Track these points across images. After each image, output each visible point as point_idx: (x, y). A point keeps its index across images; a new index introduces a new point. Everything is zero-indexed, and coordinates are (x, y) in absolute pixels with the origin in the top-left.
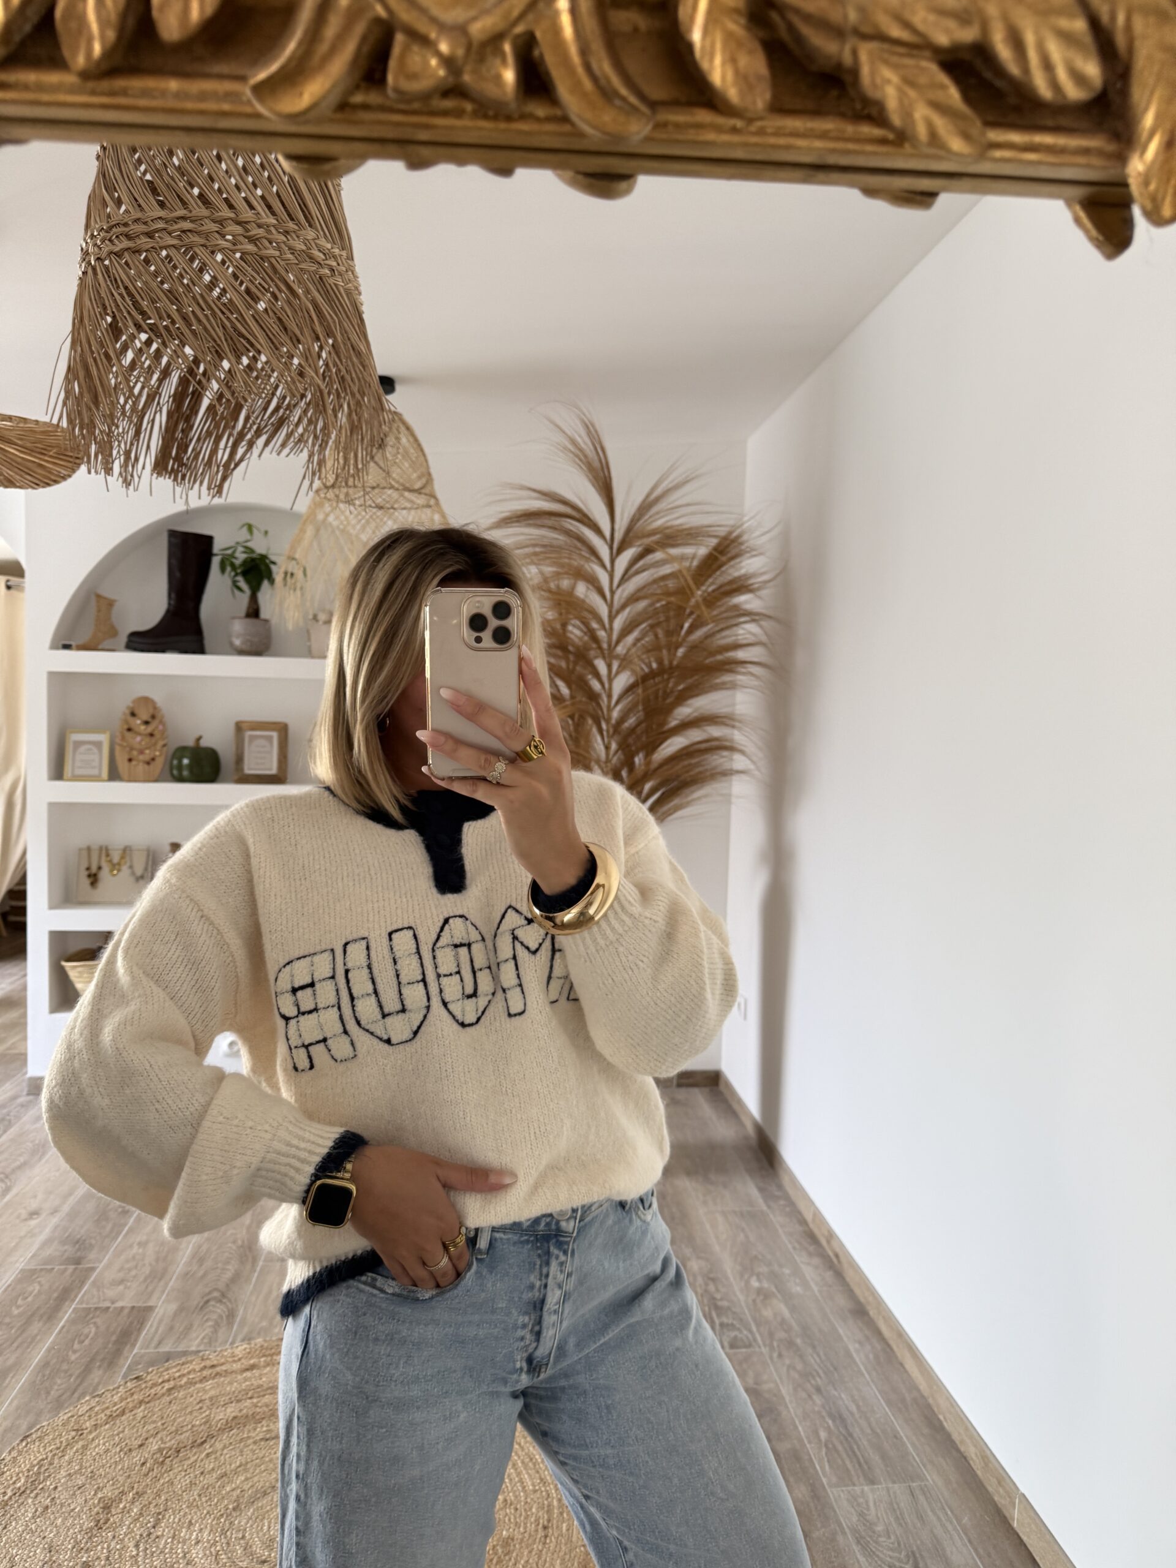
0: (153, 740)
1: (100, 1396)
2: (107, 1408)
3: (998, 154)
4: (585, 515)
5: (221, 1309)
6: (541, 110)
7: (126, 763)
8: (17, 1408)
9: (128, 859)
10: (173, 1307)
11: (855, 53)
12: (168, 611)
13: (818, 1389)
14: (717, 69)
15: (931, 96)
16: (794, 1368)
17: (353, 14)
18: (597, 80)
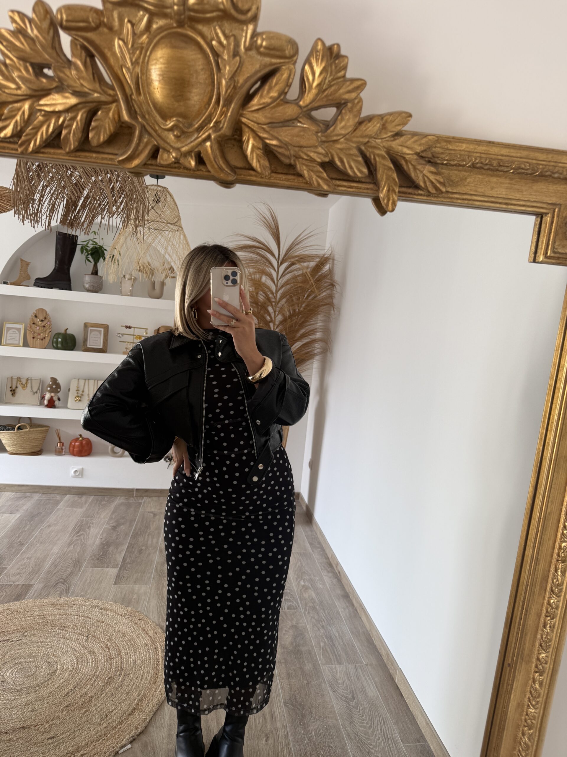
0: (45, 329)
6: (202, 169)
7: (32, 339)
9: (30, 383)
10: (41, 585)
11: (295, 161)
12: (55, 269)
13: (323, 627)
14: (255, 163)
15: (318, 174)
16: (314, 618)
17: (148, 143)
18: (218, 165)
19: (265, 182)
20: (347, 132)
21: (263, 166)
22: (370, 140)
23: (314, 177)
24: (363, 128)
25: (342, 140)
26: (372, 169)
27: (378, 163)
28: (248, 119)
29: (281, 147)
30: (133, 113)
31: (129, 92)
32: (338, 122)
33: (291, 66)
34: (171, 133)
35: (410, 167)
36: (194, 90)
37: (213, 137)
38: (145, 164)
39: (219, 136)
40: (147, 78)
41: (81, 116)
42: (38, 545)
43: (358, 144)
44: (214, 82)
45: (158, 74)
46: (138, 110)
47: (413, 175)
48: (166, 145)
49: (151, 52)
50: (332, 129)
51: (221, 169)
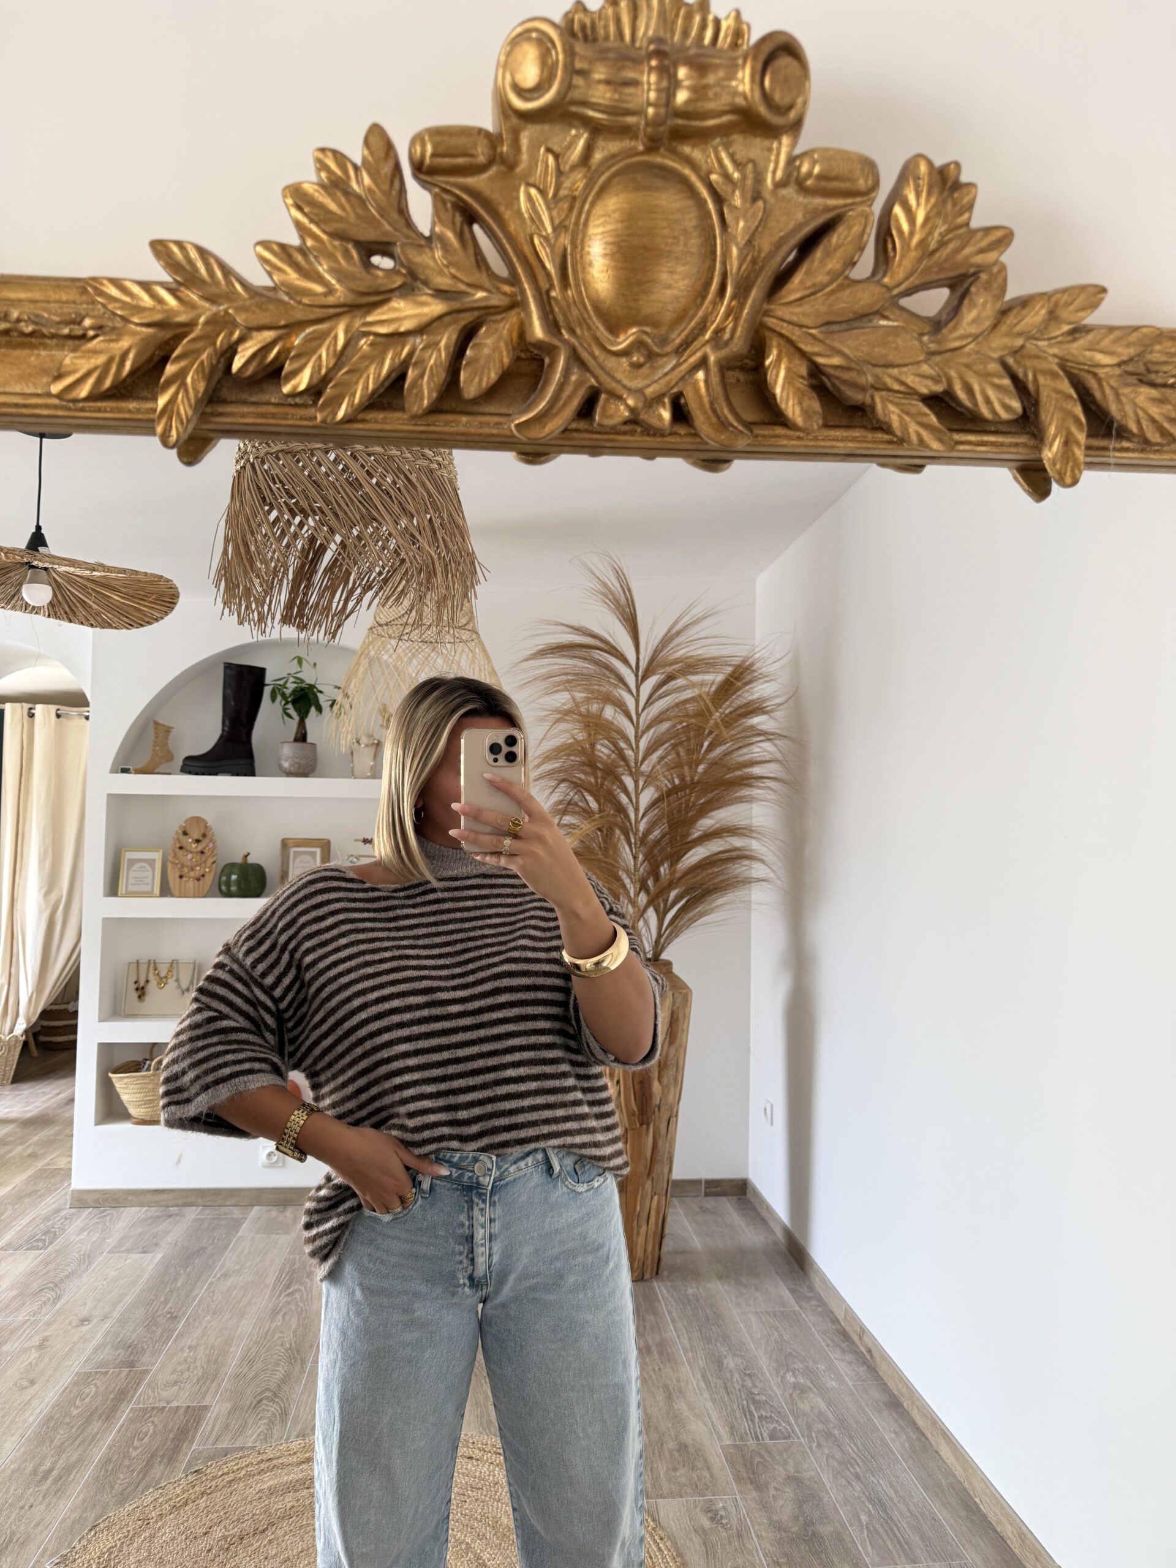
0: (204, 857)
1: (163, 1488)
2: (171, 1499)
3: (961, 447)
4: (613, 647)
5: (273, 1408)
6: (682, 430)
7: (178, 879)
8: (84, 1501)
9: (175, 972)
10: (228, 1406)
11: (872, 397)
12: (221, 737)
13: (857, 1476)
14: (792, 408)
15: (919, 419)
16: (833, 1457)
17: (579, 385)
18: (718, 417)
19: (806, 446)
20: (981, 330)
21: (808, 414)
22: (1028, 345)
23: (913, 428)
24: (1011, 319)
25: (972, 346)
26: (1028, 400)
27: (1041, 389)
28: (782, 320)
29: (849, 369)
30: (552, 325)
31: (544, 284)
32: (964, 309)
33: (867, 209)
34: (624, 360)
35: (1108, 391)
36: (680, 269)
37: (712, 358)
38: (565, 430)
39: (726, 358)
40: (584, 252)
41: (446, 339)
42: (208, 1318)
43: (1000, 353)
44: (714, 252)
45: (607, 243)
46: (560, 318)
47: (1113, 409)
48: (614, 385)
49: (593, 204)
50: (951, 325)
51: (723, 425)
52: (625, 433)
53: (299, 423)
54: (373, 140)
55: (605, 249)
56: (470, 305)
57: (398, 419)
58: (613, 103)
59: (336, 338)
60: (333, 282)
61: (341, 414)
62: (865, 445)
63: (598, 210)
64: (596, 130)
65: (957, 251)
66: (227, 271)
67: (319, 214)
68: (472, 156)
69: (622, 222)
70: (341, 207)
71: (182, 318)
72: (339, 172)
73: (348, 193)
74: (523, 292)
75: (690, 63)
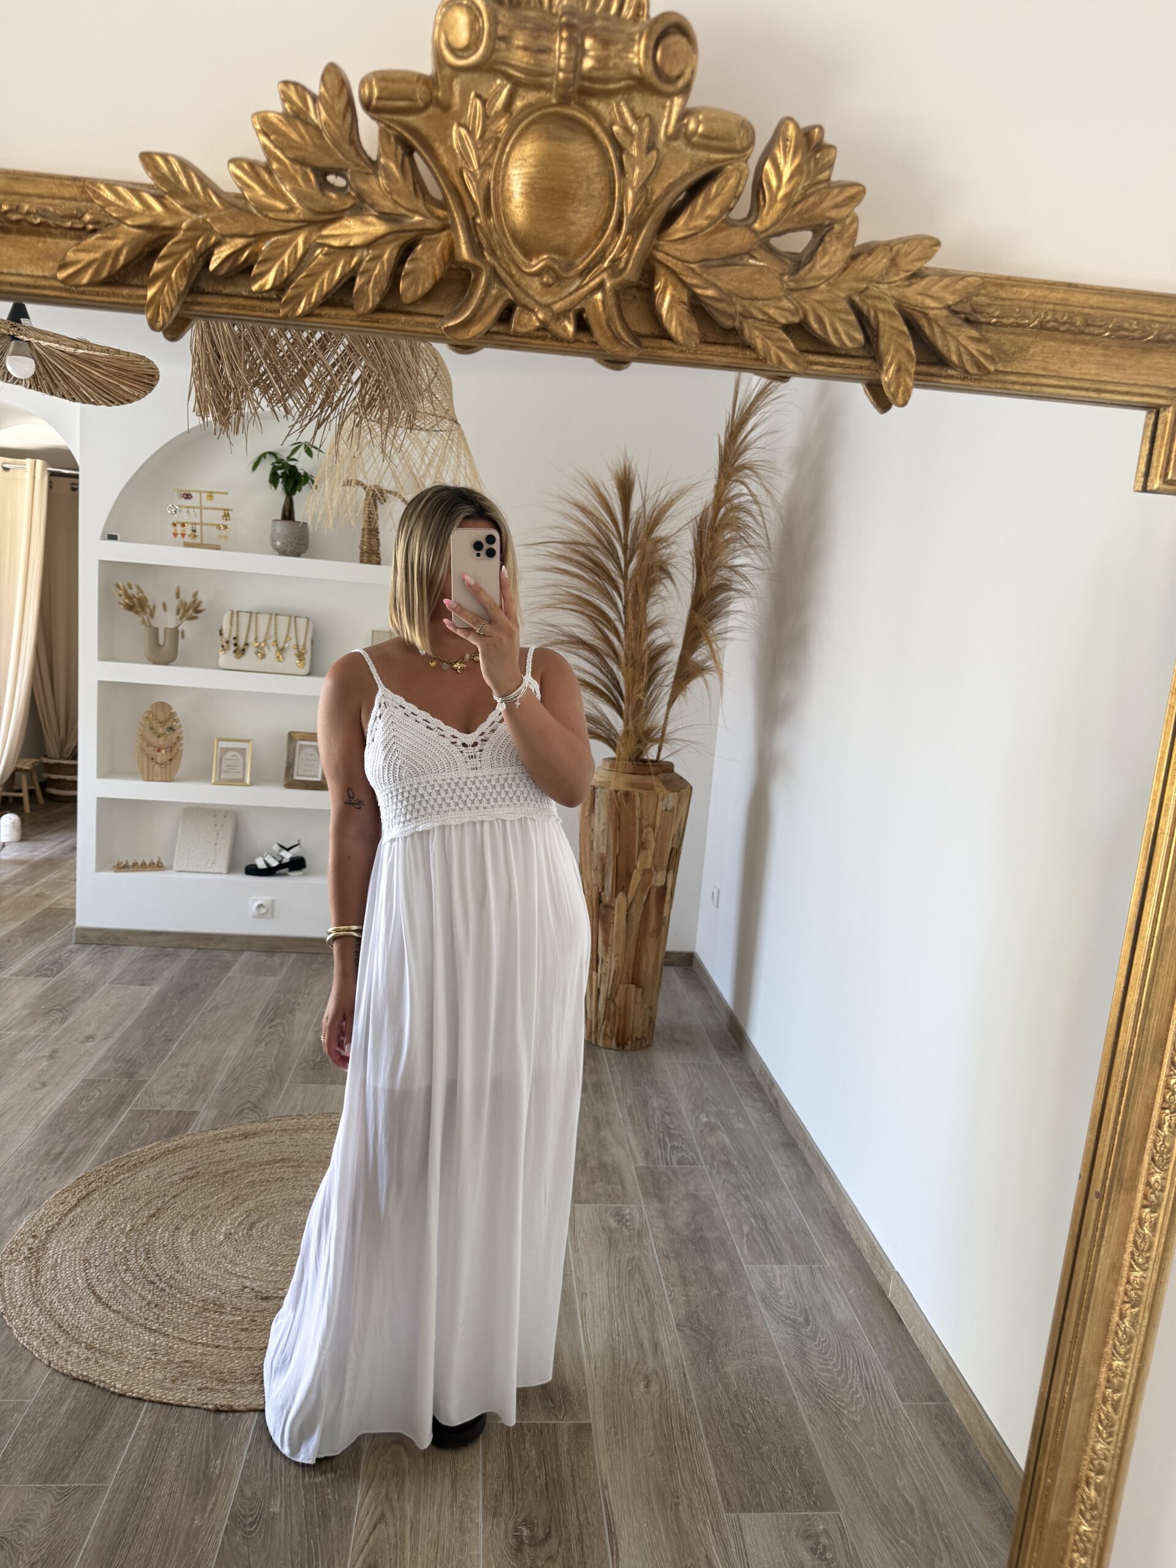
3: (815, 367)
6: (584, 338)
10: (213, 1113)
11: (741, 323)
13: (747, 1198)
14: (673, 328)
15: (779, 344)
16: (729, 1182)
17: (497, 298)
18: (613, 333)
19: (687, 358)
20: (832, 273)
21: (687, 332)
22: (870, 286)
23: (773, 350)
24: (858, 265)
25: (823, 286)
26: (869, 333)
27: (881, 325)
28: (668, 254)
29: (720, 300)
30: (476, 247)
31: (471, 212)
32: (818, 256)
33: (743, 165)
34: (537, 278)
35: (936, 329)
36: (583, 209)
37: (608, 285)
38: (488, 332)
39: (620, 284)
40: (505, 189)
41: (388, 254)
42: (199, 1042)
43: (849, 293)
44: (613, 194)
45: (524, 184)
46: (484, 242)
47: (940, 343)
48: (527, 301)
49: (513, 147)
50: (807, 268)
51: (617, 339)
52: (537, 338)
53: (264, 314)
54: (327, 78)
55: (521, 188)
56: (408, 228)
57: (348, 316)
58: (530, 67)
59: (296, 247)
60: (294, 201)
61: (300, 310)
62: (735, 361)
63: (516, 154)
64: (517, 85)
65: (816, 205)
66: (205, 182)
67: (284, 143)
68: (411, 100)
69: (536, 166)
70: (301, 136)
71: (168, 223)
72: (300, 104)
73: (307, 123)
74: (453, 219)
75: (594, 37)
